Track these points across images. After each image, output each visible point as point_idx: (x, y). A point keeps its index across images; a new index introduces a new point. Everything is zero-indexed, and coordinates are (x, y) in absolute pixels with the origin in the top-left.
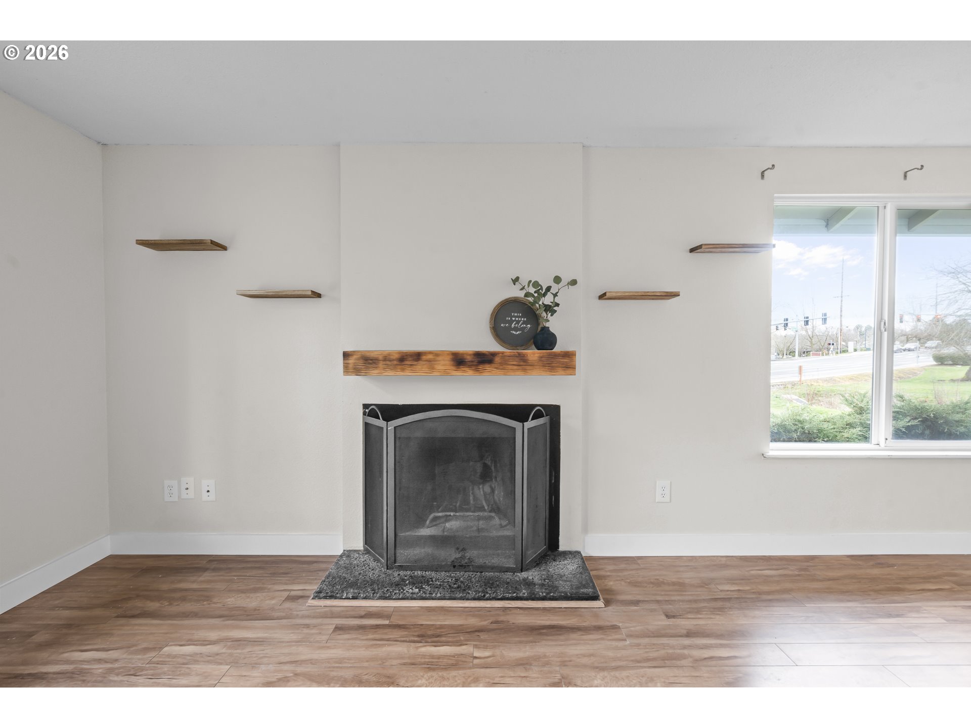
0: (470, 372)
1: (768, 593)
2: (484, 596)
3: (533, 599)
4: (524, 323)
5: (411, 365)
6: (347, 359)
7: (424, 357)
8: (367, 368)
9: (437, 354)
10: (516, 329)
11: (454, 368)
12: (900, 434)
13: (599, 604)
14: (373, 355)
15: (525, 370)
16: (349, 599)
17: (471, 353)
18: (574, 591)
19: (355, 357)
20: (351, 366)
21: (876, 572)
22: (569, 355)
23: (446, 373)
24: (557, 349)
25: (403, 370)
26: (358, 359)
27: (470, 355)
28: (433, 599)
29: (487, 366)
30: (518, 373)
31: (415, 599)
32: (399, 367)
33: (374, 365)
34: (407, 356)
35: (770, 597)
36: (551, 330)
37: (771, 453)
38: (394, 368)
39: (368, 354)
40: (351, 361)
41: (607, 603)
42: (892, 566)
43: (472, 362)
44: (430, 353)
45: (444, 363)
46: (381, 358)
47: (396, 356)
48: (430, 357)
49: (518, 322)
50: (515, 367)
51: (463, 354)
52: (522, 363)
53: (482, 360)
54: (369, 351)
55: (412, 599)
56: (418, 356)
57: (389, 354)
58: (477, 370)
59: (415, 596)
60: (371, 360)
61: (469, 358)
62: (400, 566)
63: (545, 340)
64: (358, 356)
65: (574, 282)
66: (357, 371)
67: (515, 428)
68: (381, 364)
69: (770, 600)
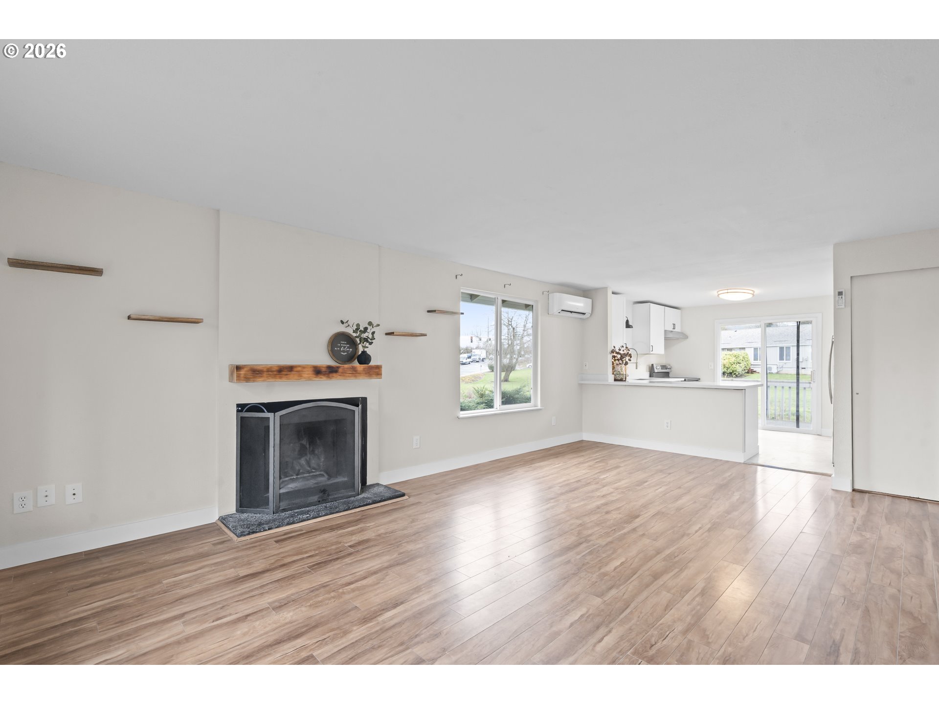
0: (324, 378)
1: (469, 478)
2: (349, 508)
3: (374, 503)
4: (348, 348)
5: (287, 374)
6: (239, 371)
7: (295, 369)
8: (254, 377)
9: (304, 367)
10: (344, 351)
11: (314, 376)
12: (504, 403)
13: (406, 497)
14: (259, 368)
15: (356, 377)
16: (266, 530)
17: (325, 366)
18: (394, 494)
19: (245, 369)
20: (242, 376)
21: (500, 464)
22: (378, 367)
23: (309, 379)
24: (372, 363)
25: (281, 378)
26: (248, 371)
27: (324, 367)
28: (321, 517)
29: (334, 374)
30: (352, 378)
31: (309, 519)
32: (278, 376)
33: (260, 375)
34: (283, 368)
35: (469, 480)
36: (368, 352)
37: (461, 416)
38: (274, 376)
39: (256, 367)
40: (242, 372)
41: (409, 497)
42: (504, 461)
43: (326, 372)
44: (299, 366)
45: (308, 373)
46: (265, 370)
47: (277, 369)
48: (299, 369)
49: (345, 347)
50: (350, 375)
51: (320, 367)
52: (354, 372)
53: (331, 371)
54: (257, 365)
55: (307, 520)
56: (291, 368)
57: (271, 367)
58: (328, 377)
59: (309, 518)
60: (258, 371)
61: (324, 370)
62: (283, 509)
63: (364, 359)
64: (248, 369)
65: (378, 325)
66: (247, 379)
67: (354, 411)
68: (265, 374)
69: (470, 481)
